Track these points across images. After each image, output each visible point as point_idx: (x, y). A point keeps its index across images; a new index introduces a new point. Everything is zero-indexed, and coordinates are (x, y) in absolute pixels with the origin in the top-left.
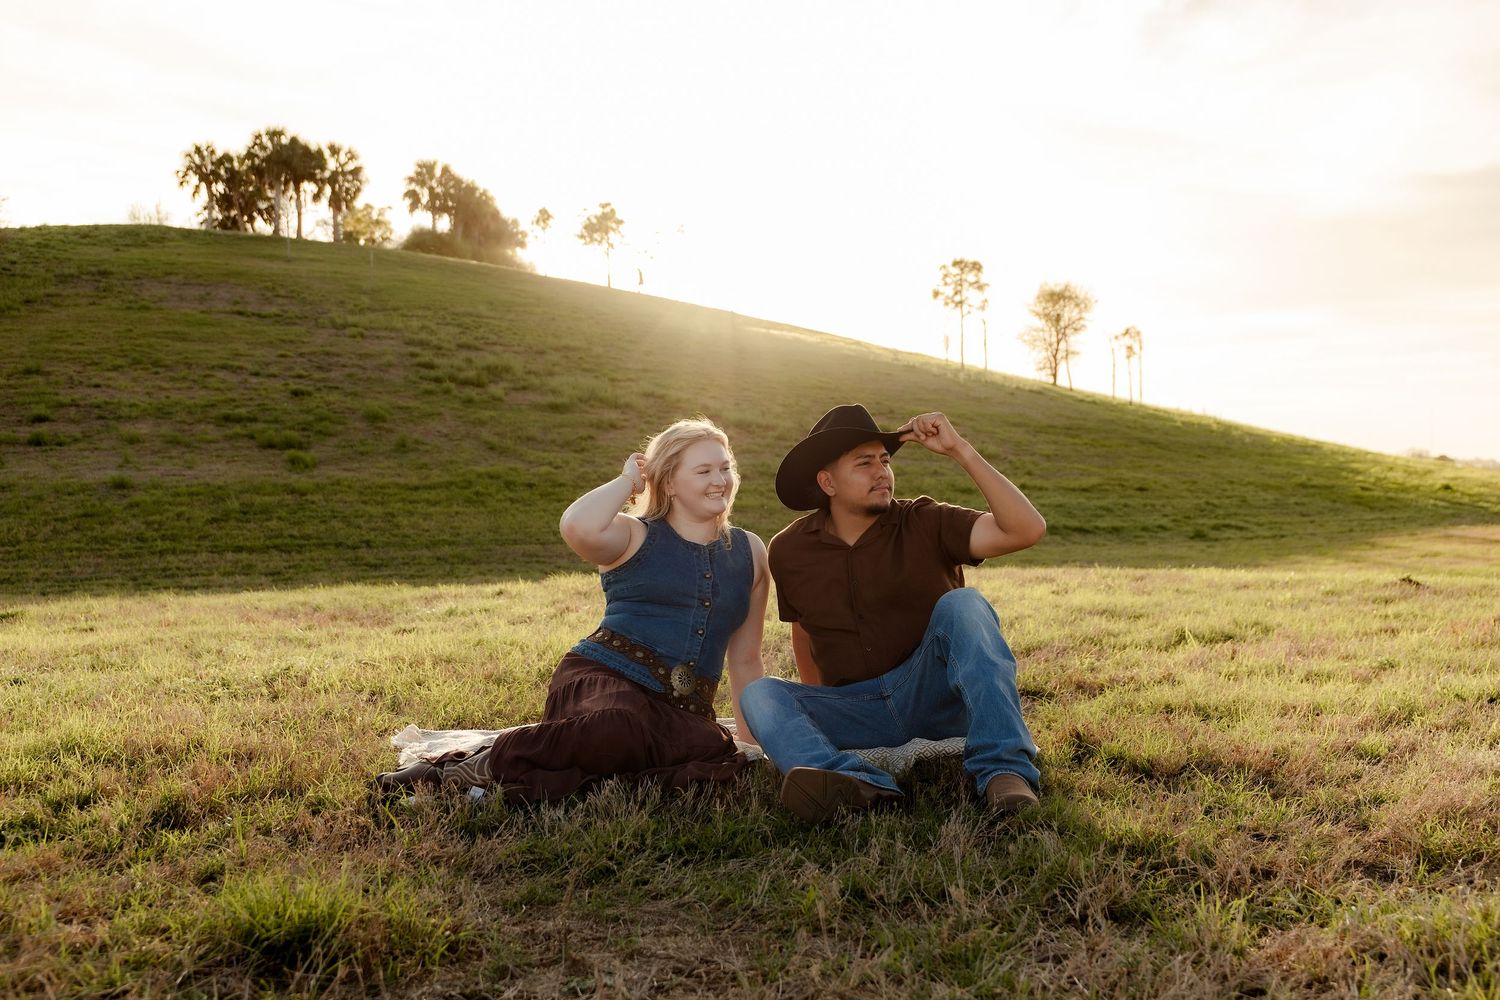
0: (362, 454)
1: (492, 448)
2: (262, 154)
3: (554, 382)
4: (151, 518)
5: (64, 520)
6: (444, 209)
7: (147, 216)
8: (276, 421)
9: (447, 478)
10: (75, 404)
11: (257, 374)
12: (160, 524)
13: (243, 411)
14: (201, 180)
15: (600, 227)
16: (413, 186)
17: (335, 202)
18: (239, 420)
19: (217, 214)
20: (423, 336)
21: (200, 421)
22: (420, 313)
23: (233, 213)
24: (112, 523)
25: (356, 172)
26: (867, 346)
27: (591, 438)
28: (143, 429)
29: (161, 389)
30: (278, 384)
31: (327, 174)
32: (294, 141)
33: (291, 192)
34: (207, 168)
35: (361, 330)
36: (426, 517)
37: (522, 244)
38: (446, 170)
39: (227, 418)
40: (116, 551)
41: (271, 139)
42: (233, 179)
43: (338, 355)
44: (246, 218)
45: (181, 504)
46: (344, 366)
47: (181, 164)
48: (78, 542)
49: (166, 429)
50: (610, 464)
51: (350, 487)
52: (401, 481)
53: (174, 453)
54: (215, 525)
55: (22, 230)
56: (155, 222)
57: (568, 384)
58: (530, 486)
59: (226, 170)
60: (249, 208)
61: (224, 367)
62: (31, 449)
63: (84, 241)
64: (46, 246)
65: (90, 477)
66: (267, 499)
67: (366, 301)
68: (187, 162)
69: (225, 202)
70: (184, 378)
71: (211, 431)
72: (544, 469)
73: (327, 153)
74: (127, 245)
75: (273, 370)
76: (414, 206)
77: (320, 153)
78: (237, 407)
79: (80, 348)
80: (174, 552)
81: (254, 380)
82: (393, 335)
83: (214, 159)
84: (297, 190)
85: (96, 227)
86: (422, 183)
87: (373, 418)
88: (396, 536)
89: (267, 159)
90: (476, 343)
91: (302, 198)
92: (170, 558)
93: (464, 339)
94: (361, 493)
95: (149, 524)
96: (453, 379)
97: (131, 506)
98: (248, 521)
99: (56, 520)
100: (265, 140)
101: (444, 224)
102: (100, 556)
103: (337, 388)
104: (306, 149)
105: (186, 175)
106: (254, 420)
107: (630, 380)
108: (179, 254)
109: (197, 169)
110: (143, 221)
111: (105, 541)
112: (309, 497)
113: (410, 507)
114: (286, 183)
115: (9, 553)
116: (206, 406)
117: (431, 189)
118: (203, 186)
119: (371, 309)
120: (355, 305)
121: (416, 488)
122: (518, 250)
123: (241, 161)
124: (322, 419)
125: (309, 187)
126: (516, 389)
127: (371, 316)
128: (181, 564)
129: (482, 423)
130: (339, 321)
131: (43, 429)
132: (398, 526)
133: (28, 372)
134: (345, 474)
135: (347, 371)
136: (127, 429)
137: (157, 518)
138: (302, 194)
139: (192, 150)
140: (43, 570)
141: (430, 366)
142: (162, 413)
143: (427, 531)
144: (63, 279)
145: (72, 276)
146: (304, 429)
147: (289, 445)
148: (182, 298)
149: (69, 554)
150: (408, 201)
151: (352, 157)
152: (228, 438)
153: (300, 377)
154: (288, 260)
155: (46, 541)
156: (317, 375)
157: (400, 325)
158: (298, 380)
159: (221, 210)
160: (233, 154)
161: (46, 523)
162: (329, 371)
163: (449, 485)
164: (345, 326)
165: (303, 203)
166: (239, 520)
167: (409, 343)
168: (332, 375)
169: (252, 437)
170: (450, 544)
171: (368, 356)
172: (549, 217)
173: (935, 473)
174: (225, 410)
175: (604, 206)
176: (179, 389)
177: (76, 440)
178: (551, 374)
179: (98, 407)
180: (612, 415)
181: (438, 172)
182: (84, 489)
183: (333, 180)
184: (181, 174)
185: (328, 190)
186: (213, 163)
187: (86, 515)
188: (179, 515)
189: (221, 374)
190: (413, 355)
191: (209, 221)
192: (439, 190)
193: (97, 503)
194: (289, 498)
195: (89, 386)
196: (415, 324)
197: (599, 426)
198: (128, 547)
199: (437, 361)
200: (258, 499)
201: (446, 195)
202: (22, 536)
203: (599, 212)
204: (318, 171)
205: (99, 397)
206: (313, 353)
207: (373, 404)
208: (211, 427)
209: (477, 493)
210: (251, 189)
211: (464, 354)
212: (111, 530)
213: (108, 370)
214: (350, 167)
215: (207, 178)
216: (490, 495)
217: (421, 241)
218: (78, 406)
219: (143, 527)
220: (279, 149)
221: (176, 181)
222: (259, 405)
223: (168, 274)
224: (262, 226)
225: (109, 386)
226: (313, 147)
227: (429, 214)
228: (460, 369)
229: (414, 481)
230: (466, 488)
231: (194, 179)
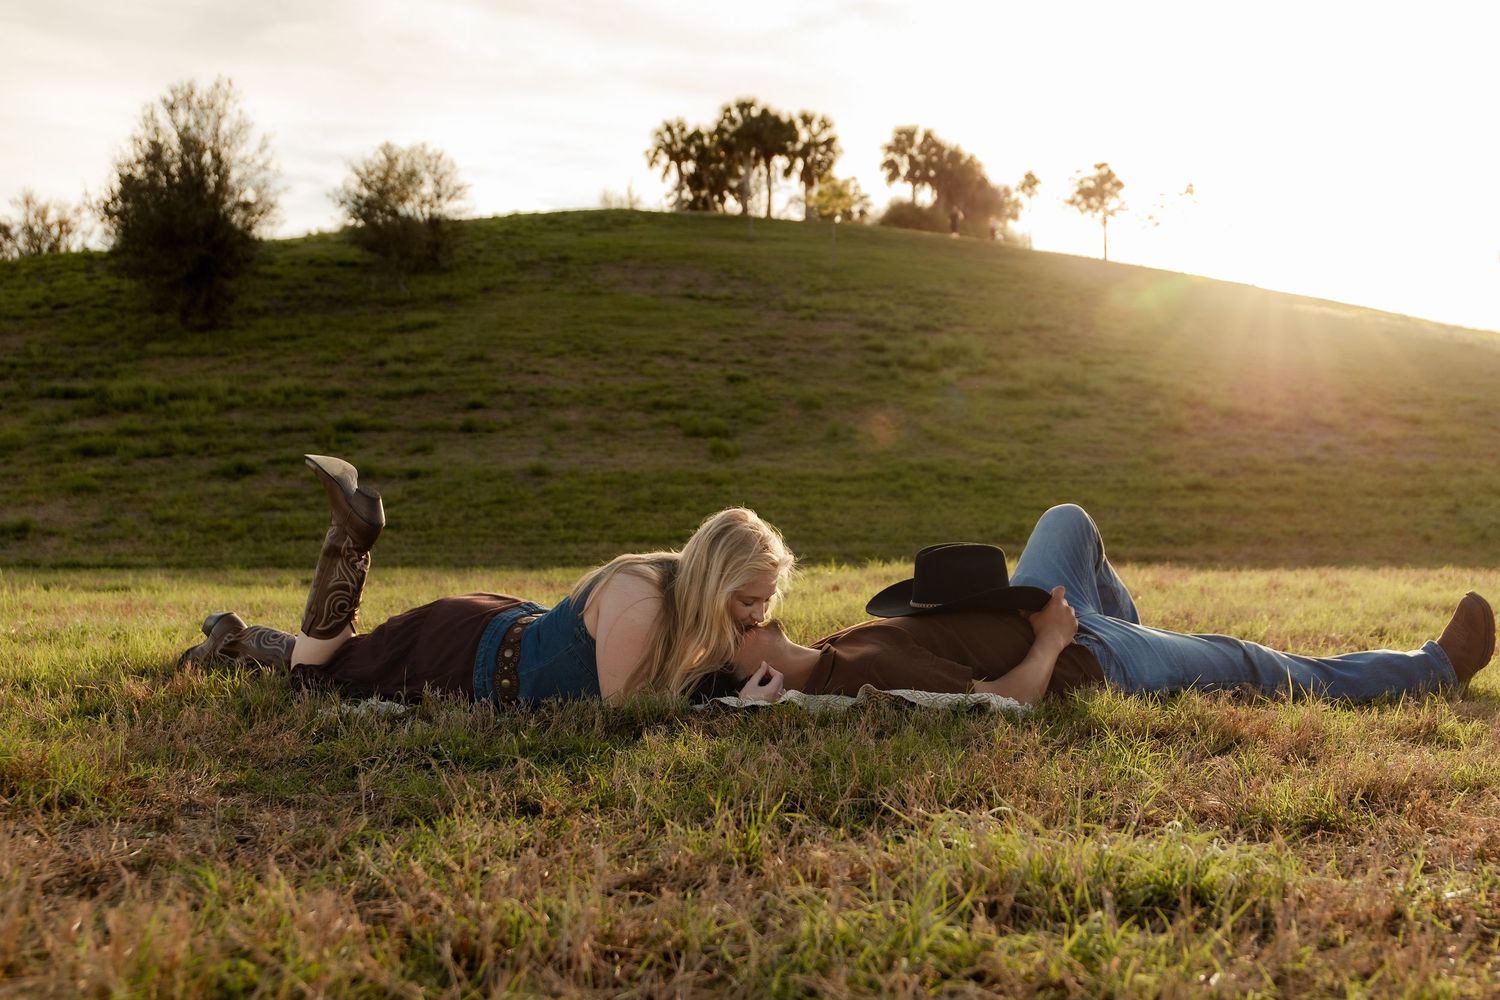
0: (789, 443)
1: (932, 438)
2: (731, 128)
3: (1015, 366)
4: (562, 506)
5: (477, 506)
6: (924, 179)
7: (619, 199)
8: (706, 408)
9: (875, 469)
10: (510, 391)
11: (696, 360)
12: (568, 512)
13: (674, 398)
14: (671, 159)
15: (1097, 191)
16: (892, 156)
17: (808, 177)
18: (668, 407)
19: (687, 194)
20: (879, 317)
21: (629, 409)
22: (880, 292)
23: (704, 193)
24: (522, 510)
25: (829, 143)
26: (1417, 322)
27: (1048, 427)
28: (572, 416)
29: (597, 375)
30: (715, 370)
31: (799, 146)
32: (765, 112)
33: (762, 167)
34: (678, 146)
35: (813, 311)
36: (843, 510)
37: (1015, 217)
38: (928, 136)
39: (657, 406)
40: (520, 538)
41: (741, 112)
42: (703, 157)
43: (783, 339)
44: (716, 198)
45: (593, 492)
46: (788, 350)
47: (649, 143)
48: (486, 528)
49: (594, 417)
50: (1064, 456)
51: (768, 477)
52: (825, 472)
53: (598, 440)
54: (621, 514)
55: (495, 219)
56: (626, 206)
57: (1032, 367)
58: (966, 479)
59: (697, 148)
60: (719, 188)
61: (664, 353)
62: (461, 436)
63: (551, 227)
64: (514, 234)
65: (513, 464)
66: (681, 489)
67: (824, 280)
68: (658, 141)
69: (695, 181)
70: (622, 365)
71: (638, 418)
72: (984, 462)
73: (799, 124)
74: (593, 230)
75: (713, 355)
76: (892, 177)
77: (791, 124)
78: (669, 393)
79: (527, 335)
80: (575, 540)
81: (692, 366)
82: (847, 316)
83: (685, 135)
84: (768, 166)
85: (564, 214)
86: (902, 152)
87: (808, 405)
88: (805, 529)
89: (737, 134)
90: (936, 324)
91: (772, 173)
92: (571, 546)
93: (924, 320)
94: (780, 484)
95: (556, 512)
96: (902, 363)
97: (544, 493)
98: (656, 511)
99: (470, 506)
100: (735, 113)
101: (926, 196)
102: (504, 543)
103: (775, 373)
104: (776, 119)
105: (656, 154)
106: (683, 407)
107: (1106, 363)
108: (641, 237)
109: (669, 149)
110: (615, 205)
111: (511, 528)
112: (725, 487)
113: (828, 499)
114: (757, 158)
115: (420, 537)
116: (639, 393)
117: (911, 158)
118: (674, 164)
119: (828, 289)
120: (812, 286)
121: (839, 480)
122: (1011, 223)
123: (711, 136)
124: (753, 406)
125: (780, 162)
126: (971, 374)
127: (826, 297)
128: (579, 554)
129: (926, 411)
130: (791, 302)
131: (476, 416)
132: (810, 520)
133: (473, 359)
134: (769, 465)
135: (790, 355)
136: (557, 416)
137: (566, 505)
138: (772, 168)
139: (662, 128)
140: (447, 555)
141: (880, 349)
142: (593, 400)
143: (841, 525)
144: (523, 266)
145: (532, 263)
146: (733, 417)
147: (716, 432)
148: (636, 283)
149: (474, 540)
150: (886, 172)
151: (825, 125)
152: (654, 426)
153: (740, 362)
154: (750, 240)
155: (456, 526)
156: (759, 360)
157: (855, 305)
158: (737, 366)
159: (692, 190)
160: (703, 130)
161: (460, 508)
162: (771, 355)
163: (874, 477)
164: (796, 308)
165: (773, 179)
166: (647, 510)
167: (863, 325)
168: (774, 360)
169: (677, 425)
170: (863, 539)
171: (814, 339)
172: (1036, 182)
173: (1470, 472)
174: (656, 397)
175: (1099, 167)
176: (615, 375)
177: (506, 427)
178: (1014, 357)
179: (532, 393)
180: (1074, 402)
181: (919, 139)
182: (503, 476)
183: (804, 153)
184: (651, 154)
185: (799, 164)
186: (683, 141)
187: (500, 502)
188: (589, 504)
189: (659, 360)
190: (863, 338)
191: (680, 202)
192: (920, 158)
193: (512, 490)
194: (702, 488)
195: (528, 373)
196: (873, 304)
197: (1058, 414)
198: (532, 534)
199: (889, 344)
200: (671, 489)
201: (929, 164)
202: (435, 522)
203: (1095, 173)
204: (789, 143)
205: (534, 383)
206: (758, 337)
207: (809, 390)
208: (640, 414)
209: (905, 487)
210: (722, 166)
211: (920, 336)
212: (520, 517)
213: (550, 357)
214: (823, 137)
215: (678, 157)
216: (919, 488)
217: (902, 216)
218: (513, 393)
219: (551, 514)
220: (749, 122)
221: (645, 162)
222: (692, 392)
223: (626, 258)
224: (732, 205)
225: (546, 373)
226: (785, 119)
227: (909, 185)
228: (912, 352)
229: (839, 470)
230: (892, 480)
231: (664, 159)
